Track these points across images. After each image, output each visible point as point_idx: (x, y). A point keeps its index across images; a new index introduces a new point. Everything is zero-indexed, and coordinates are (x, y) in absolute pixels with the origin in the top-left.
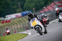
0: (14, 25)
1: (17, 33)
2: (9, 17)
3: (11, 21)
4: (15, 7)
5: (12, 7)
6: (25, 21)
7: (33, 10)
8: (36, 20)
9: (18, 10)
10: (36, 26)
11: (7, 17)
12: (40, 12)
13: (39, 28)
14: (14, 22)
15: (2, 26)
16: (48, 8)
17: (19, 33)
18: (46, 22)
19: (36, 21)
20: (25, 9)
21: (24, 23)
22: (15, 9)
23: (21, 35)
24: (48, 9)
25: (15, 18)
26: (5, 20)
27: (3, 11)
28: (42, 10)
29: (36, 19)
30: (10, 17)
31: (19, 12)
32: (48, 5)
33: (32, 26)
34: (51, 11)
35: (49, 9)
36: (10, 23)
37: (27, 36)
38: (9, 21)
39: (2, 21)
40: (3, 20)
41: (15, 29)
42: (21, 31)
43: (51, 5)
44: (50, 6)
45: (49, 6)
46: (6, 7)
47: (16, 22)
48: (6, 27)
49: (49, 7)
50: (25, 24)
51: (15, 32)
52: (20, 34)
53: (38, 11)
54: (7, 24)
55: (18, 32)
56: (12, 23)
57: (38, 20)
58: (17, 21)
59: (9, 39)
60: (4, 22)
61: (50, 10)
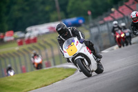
0: (45, 48)
1: (53, 67)
2: (34, 31)
3: (38, 40)
4: (47, 8)
5: (41, 8)
7: (87, 15)
8: (76, 42)
10: (76, 57)
11: (31, 32)
12: (102, 20)
13: (82, 60)
14: (45, 42)
15: (18, 51)
16: (120, 10)
17: (57, 66)
18: (122, 40)
19: (75, 44)
20: (71, 13)
22: (47, 13)
23: (60, 70)
24: (120, 12)
25: (47, 33)
26: (26, 38)
27: (21, 18)
28: (107, 16)
29: (76, 39)
30: (36, 30)
31: (57, 20)
32: (122, 5)
33: (67, 55)
34: (127, 18)
35: (122, 14)
36: (36, 45)
38: (35, 40)
39: (19, 40)
40: (21, 38)
41: (47, 59)
42: (61, 63)
43: (128, 4)
44: (127, 6)
45: (124, 7)
46: (27, 8)
47: (50, 42)
49: (123, 9)
51: (48, 65)
52: (59, 68)
53: (99, 18)
54: (30, 46)
55: (55, 65)
56: (42, 43)
57: (82, 43)
58: (53, 40)
59: (35, 79)
60: (24, 43)
61: (126, 15)
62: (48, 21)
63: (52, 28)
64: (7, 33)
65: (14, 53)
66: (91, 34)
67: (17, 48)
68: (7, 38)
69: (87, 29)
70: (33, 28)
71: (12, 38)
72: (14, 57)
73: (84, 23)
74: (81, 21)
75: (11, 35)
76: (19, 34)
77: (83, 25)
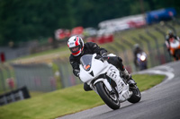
6: (155, 38)
9: (134, 8)
11: (105, 28)
21: (153, 44)
31: (139, 12)
37: (162, 81)
38: (110, 39)
50: (157, 47)
62: (127, 13)
63: (132, 23)
64: (75, 30)
73: (175, 16)
74: (171, 14)
77: (174, 19)
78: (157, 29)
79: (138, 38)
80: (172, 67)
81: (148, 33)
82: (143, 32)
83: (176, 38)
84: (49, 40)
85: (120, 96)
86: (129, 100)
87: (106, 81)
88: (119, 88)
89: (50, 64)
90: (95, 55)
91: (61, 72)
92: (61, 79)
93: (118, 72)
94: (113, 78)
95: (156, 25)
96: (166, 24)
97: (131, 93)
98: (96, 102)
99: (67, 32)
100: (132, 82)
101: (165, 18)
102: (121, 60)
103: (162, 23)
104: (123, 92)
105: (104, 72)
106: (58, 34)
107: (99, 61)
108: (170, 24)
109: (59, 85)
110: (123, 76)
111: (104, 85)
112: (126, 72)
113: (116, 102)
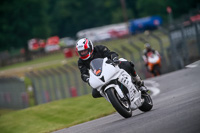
2: (88, 37)
4: (108, 3)
7: (167, 13)
9: (116, 15)
12: (188, 19)
15: (66, 66)
22: (107, 10)
25: (107, 40)
30: (92, 35)
31: (122, 20)
39: (66, 50)
40: (69, 47)
46: (78, 4)
48: (146, 46)
59: (90, 106)
60: (74, 54)
62: (108, 22)
63: (114, 33)
64: (50, 40)
65: (60, 69)
66: (171, 41)
67: (64, 61)
68: (49, 48)
69: (165, 34)
70: (88, 32)
71: (57, 47)
72: (59, 74)
73: (161, 24)
74: (157, 22)
75: (56, 43)
76: (66, 42)
77: (160, 28)
78: (141, 40)
79: (120, 50)
80: (157, 82)
81: (132, 44)
82: (126, 43)
83: (154, 52)
84: (22, 51)
85: (132, 103)
86: (140, 108)
87: (117, 88)
88: (131, 95)
89: (22, 78)
90: (106, 59)
91: (33, 86)
92: (34, 95)
93: (130, 78)
94: (125, 84)
95: (140, 35)
96: (151, 34)
97: (143, 100)
98: (72, 121)
99: (42, 42)
100: (144, 89)
101: (150, 28)
102: (133, 66)
103: (147, 33)
104: (135, 100)
105: (115, 78)
106: (31, 44)
107: (110, 66)
108: (156, 33)
109: (32, 101)
110: (135, 82)
111: (115, 92)
112: (138, 78)
113: (128, 109)
